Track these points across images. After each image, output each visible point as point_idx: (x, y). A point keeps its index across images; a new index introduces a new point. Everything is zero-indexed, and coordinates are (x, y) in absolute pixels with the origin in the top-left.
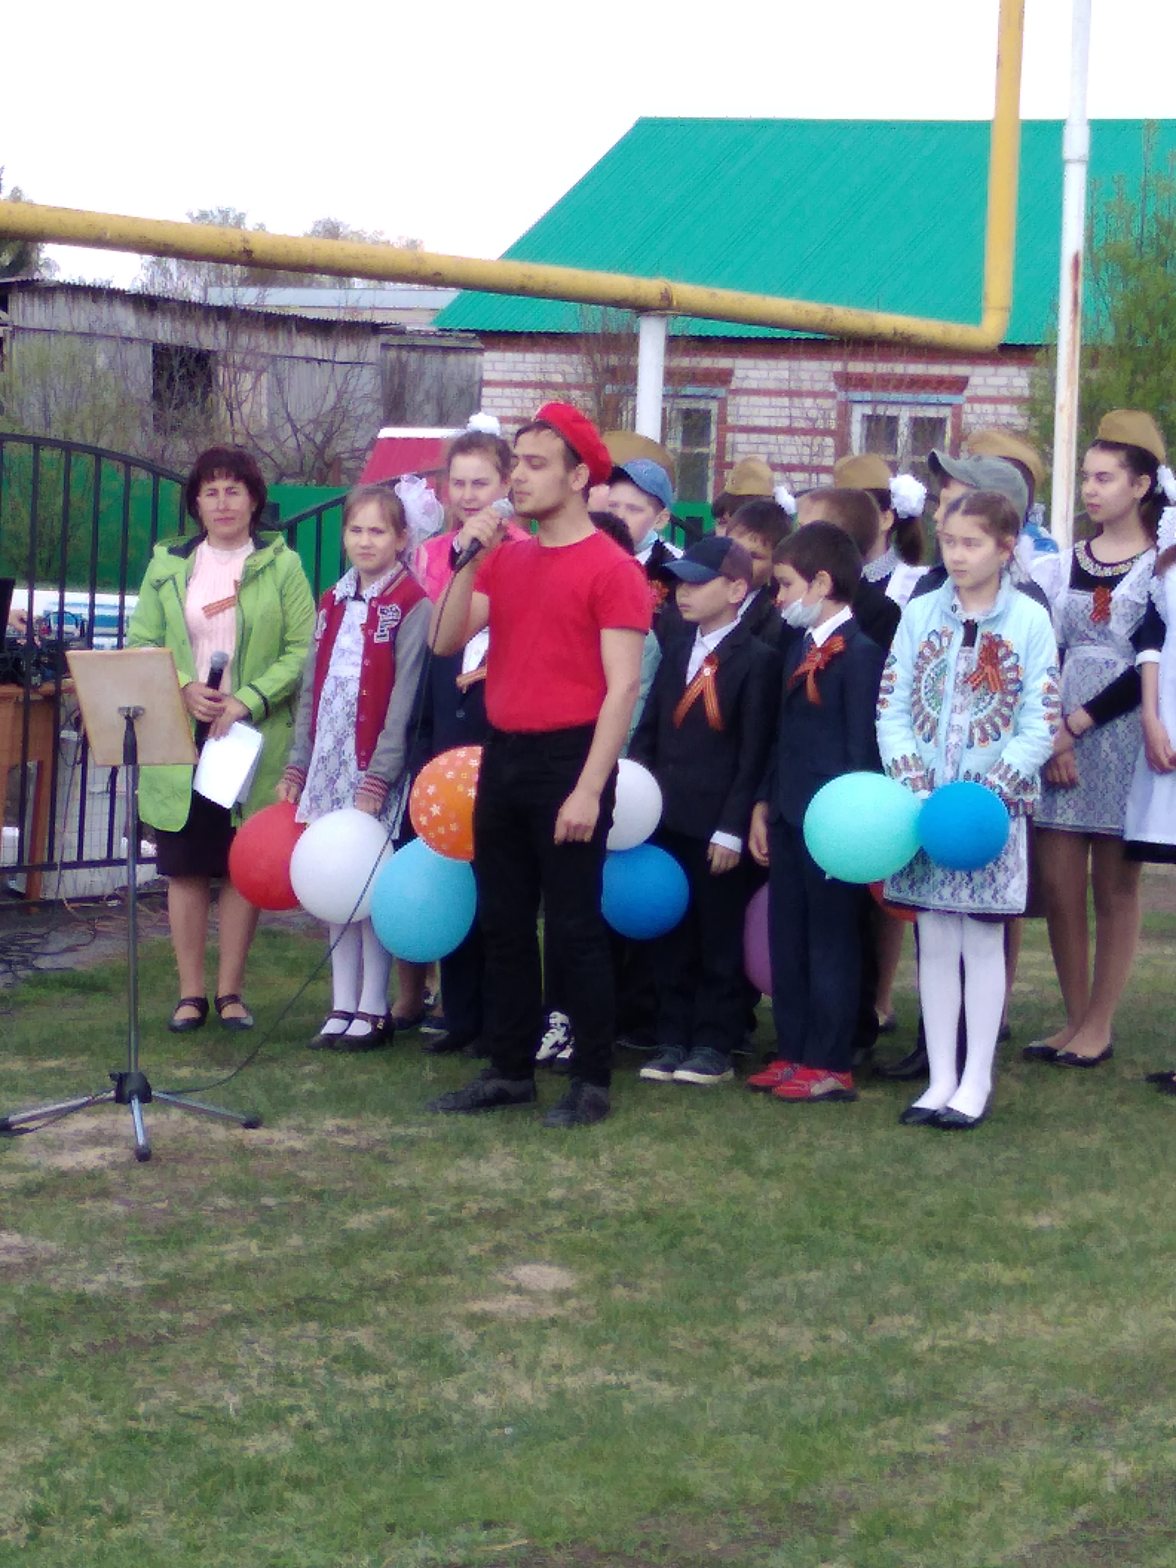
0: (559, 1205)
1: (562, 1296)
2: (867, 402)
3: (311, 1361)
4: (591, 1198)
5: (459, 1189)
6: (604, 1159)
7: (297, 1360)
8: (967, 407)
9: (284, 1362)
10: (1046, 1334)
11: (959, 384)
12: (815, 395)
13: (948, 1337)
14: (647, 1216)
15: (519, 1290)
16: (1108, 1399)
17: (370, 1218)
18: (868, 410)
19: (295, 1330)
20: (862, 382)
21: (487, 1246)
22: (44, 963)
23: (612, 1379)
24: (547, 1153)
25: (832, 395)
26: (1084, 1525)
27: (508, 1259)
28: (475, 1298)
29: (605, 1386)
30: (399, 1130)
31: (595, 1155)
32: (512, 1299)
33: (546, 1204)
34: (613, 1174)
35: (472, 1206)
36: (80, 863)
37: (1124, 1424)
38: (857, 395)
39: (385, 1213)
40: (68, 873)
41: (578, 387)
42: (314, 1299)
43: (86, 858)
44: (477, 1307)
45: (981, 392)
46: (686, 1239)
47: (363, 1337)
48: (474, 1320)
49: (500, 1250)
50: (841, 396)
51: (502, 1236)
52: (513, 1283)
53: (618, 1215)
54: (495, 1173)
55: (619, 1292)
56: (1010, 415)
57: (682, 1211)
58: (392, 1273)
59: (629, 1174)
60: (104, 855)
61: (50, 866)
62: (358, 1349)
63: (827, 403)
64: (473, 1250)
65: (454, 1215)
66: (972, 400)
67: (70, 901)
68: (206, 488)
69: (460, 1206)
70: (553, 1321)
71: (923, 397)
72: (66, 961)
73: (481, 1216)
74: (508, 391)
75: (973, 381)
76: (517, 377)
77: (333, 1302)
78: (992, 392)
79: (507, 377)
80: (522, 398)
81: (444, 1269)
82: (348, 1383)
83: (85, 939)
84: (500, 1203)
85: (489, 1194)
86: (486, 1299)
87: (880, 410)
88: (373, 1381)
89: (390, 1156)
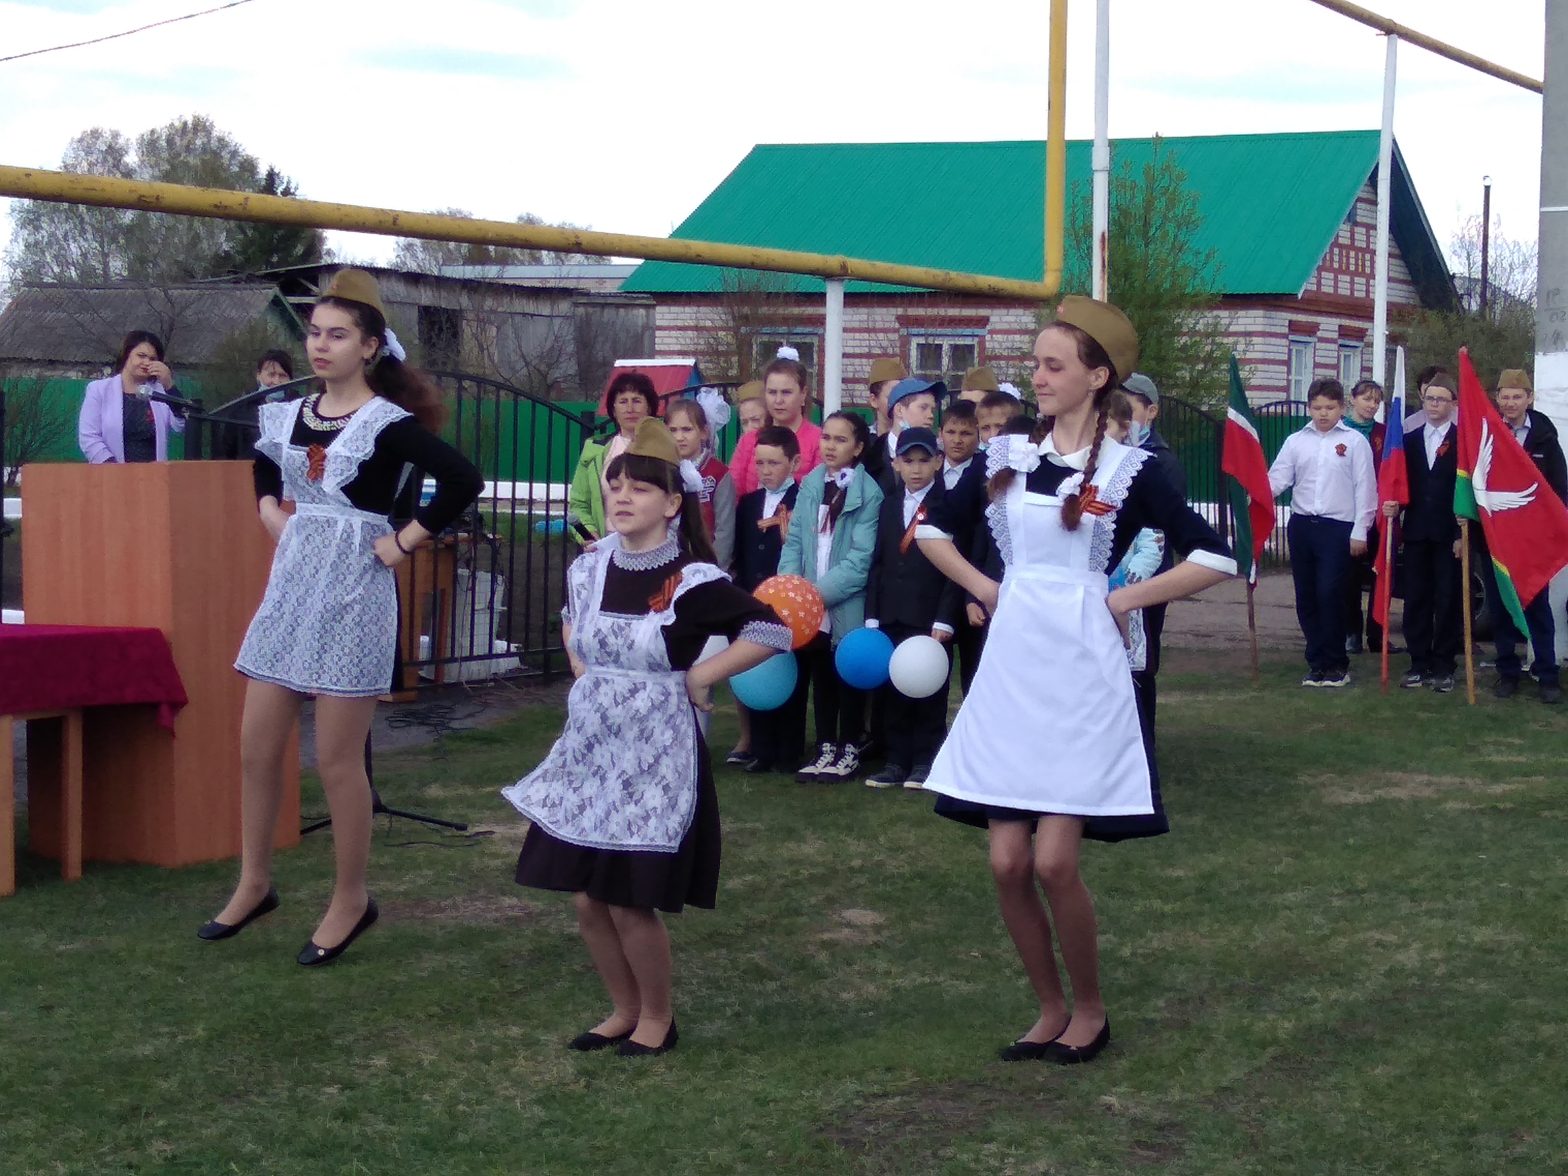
0: (861, 870)
1: (877, 929)
2: (922, 335)
3: (729, 973)
4: (880, 864)
5: (791, 862)
6: (882, 839)
7: (719, 973)
8: (988, 337)
9: (712, 974)
10: (1205, 943)
11: (983, 322)
12: (884, 331)
13: (1141, 947)
14: (921, 876)
15: (849, 925)
16: (1261, 982)
17: (740, 881)
18: (922, 341)
19: (713, 954)
20: (918, 322)
21: (821, 898)
22: (455, 725)
23: (927, 980)
24: (842, 837)
25: (896, 331)
26: (1275, 1059)
27: (837, 906)
28: (822, 931)
29: (923, 985)
30: (739, 825)
31: (876, 838)
32: (846, 931)
33: (852, 870)
34: (890, 849)
35: (805, 873)
36: (471, 658)
37: (1276, 997)
38: (915, 331)
39: (749, 878)
40: (464, 664)
41: (722, 329)
42: (720, 934)
43: (475, 654)
44: (826, 936)
45: (998, 327)
46: (950, 890)
47: (756, 956)
48: (825, 945)
49: (830, 901)
50: (904, 331)
51: (831, 891)
52: (844, 921)
53: (901, 876)
54: (812, 851)
55: (914, 925)
56: (1021, 342)
57: (942, 872)
58: (764, 917)
59: (902, 849)
60: (487, 651)
61: (453, 660)
62: (757, 966)
63: (895, 336)
64: (813, 900)
65: (795, 878)
66: (991, 332)
67: (467, 682)
68: (620, 397)
69: (797, 873)
70: (877, 945)
71: (959, 331)
72: (468, 723)
73: (812, 878)
74: (674, 333)
75: (992, 319)
76: (680, 323)
77: (732, 935)
78: (1006, 327)
79: (673, 323)
80: (684, 338)
81: (797, 913)
82: (757, 987)
83: (479, 709)
84: (820, 870)
85: (813, 864)
86: (829, 931)
87: (930, 340)
88: (772, 986)
89: (740, 842)
